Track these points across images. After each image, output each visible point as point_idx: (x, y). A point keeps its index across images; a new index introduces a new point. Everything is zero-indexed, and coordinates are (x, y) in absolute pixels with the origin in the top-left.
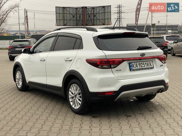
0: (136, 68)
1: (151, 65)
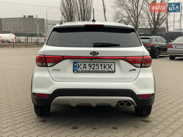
0: (82, 70)
1: (110, 68)
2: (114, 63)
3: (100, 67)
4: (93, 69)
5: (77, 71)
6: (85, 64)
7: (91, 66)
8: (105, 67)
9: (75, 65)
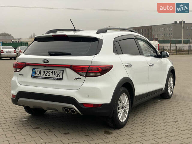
0: (38, 76)
1: (58, 75)
2: (62, 71)
3: (51, 74)
4: (45, 75)
5: (34, 77)
6: (40, 71)
7: (44, 73)
8: (55, 74)
9: (34, 71)
